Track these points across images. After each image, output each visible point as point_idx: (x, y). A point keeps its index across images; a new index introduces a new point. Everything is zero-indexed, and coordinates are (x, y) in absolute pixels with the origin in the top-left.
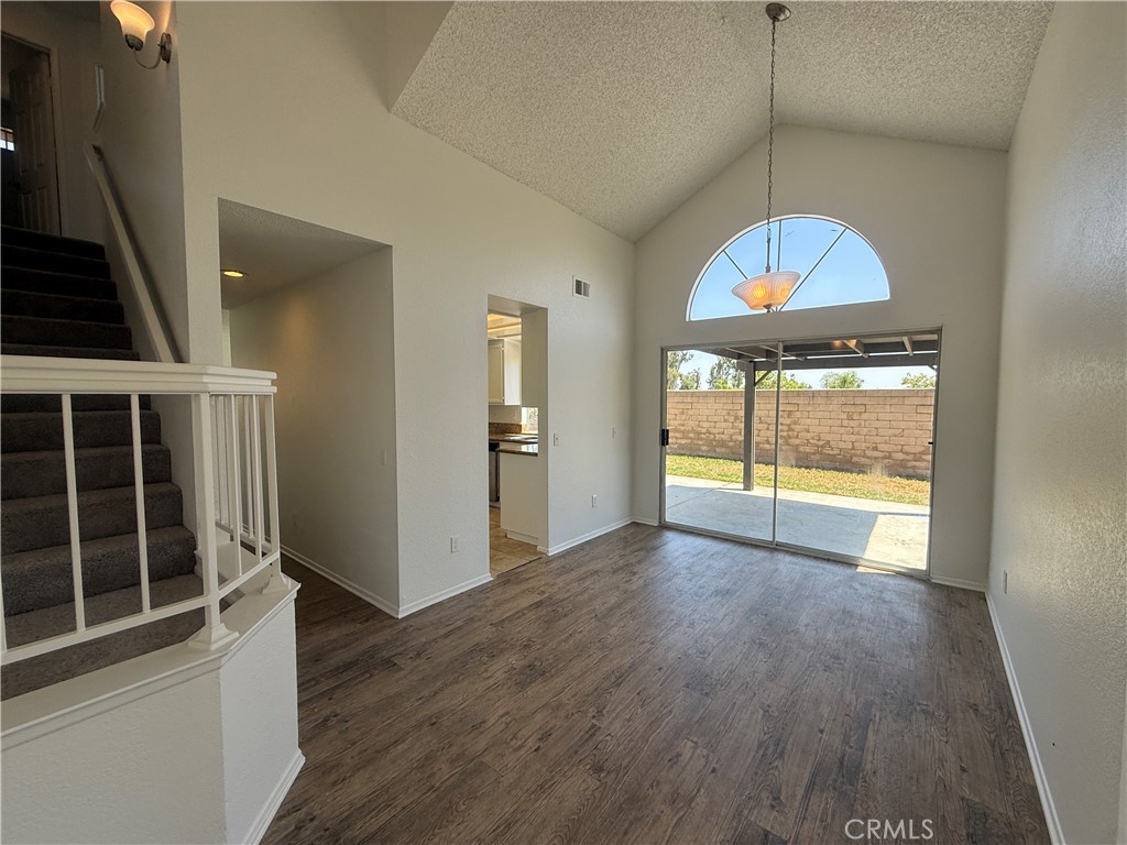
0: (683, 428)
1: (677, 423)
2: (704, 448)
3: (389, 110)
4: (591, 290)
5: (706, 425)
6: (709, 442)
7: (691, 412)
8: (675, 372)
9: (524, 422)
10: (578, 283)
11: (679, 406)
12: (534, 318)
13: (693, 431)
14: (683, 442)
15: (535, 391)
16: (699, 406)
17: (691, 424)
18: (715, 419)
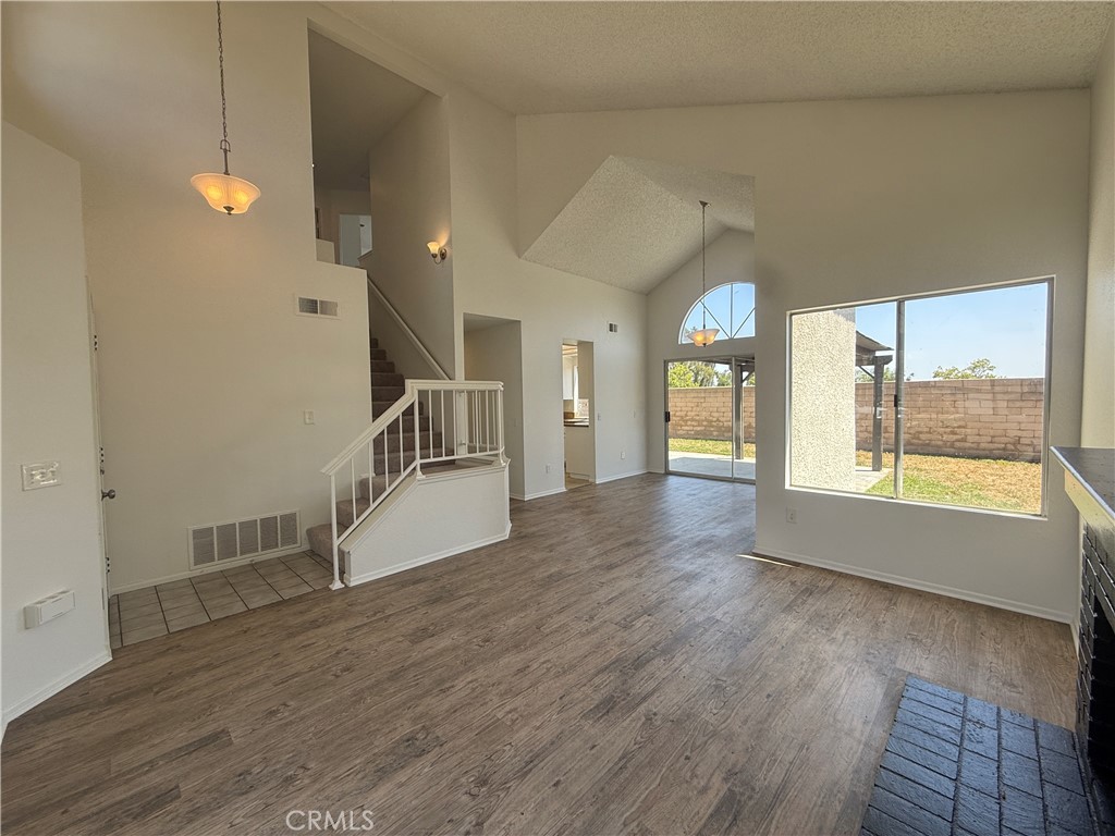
0: (697, 418)
1: (693, 413)
2: (715, 433)
3: (519, 257)
4: (618, 329)
5: (715, 414)
6: (719, 429)
7: (704, 405)
8: (710, 371)
9: (575, 411)
10: (611, 325)
11: (695, 400)
12: (586, 347)
13: (706, 420)
14: (699, 429)
15: (587, 391)
16: (711, 400)
17: (704, 414)
18: (723, 409)
